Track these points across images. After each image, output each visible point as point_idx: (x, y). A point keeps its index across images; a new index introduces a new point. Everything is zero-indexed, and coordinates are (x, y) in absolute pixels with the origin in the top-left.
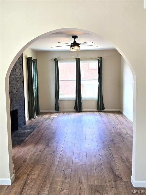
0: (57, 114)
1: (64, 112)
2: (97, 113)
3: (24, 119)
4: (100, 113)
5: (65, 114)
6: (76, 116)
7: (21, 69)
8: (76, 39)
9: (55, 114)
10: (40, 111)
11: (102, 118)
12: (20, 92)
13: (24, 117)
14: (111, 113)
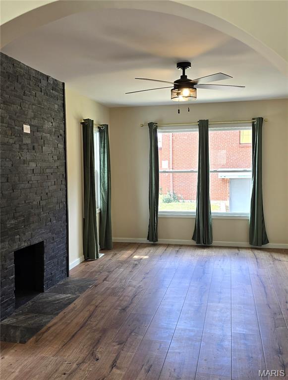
0: (152, 250)
1: (168, 245)
2: (249, 253)
3: (65, 262)
4: (257, 252)
5: (170, 249)
6: (193, 258)
7: (61, 146)
8: (186, 70)
9: (146, 250)
10: (113, 241)
11: (259, 268)
12: (55, 200)
13: (65, 259)
14: (283, 253)
